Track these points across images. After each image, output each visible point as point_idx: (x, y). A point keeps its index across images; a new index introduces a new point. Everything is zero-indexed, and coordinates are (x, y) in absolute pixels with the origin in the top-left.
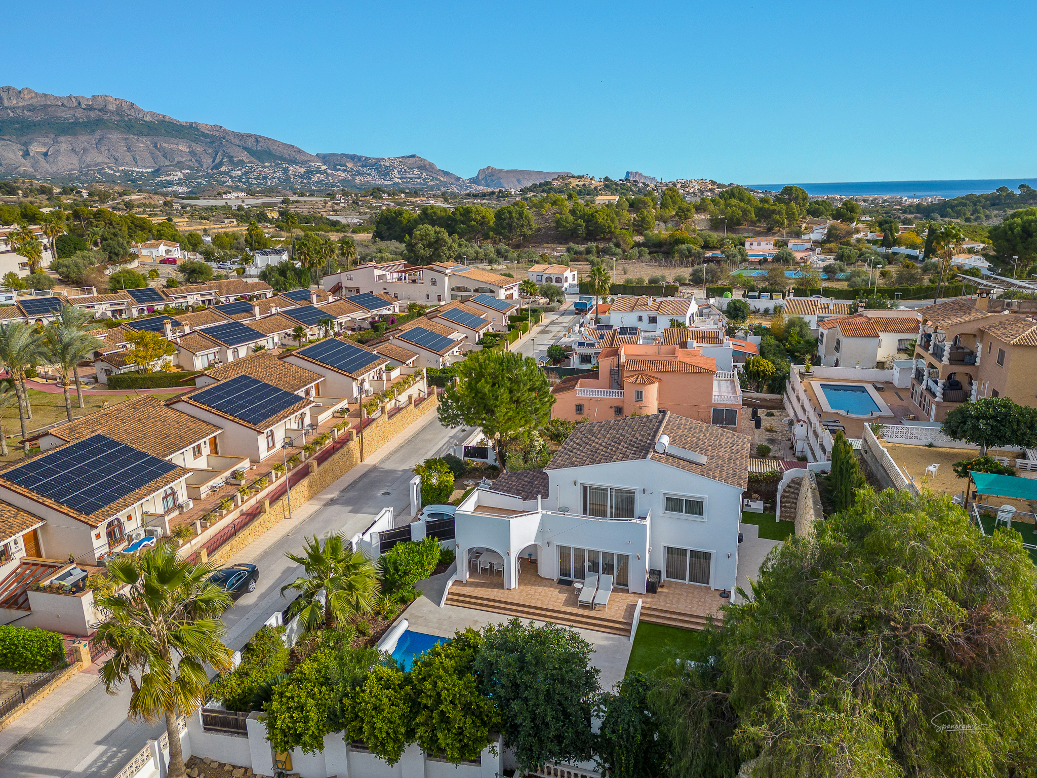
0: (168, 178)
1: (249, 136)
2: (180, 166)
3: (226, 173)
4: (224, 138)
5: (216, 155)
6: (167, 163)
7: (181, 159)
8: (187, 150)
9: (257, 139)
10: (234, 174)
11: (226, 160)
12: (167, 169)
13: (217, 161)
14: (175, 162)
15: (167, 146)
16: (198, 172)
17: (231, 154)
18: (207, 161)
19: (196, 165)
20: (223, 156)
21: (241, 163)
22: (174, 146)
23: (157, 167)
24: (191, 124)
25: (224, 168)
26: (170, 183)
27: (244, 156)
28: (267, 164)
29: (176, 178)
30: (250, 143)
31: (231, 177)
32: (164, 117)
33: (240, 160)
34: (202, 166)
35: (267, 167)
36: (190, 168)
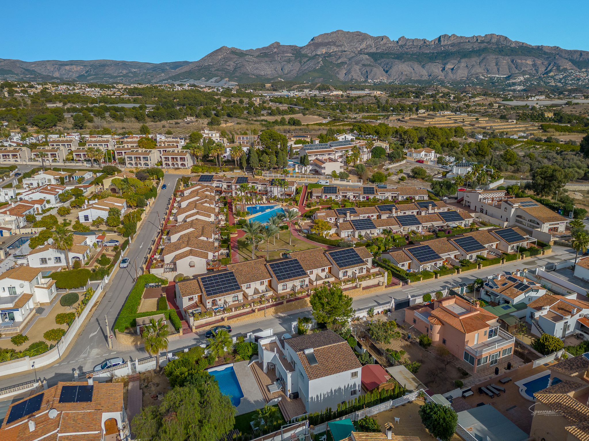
1: (576, 52)
3: (552, 77)
5: (549, 66)
9: (581, 53)
10: (557, 77)
14: (522, 71)
16: (534, 76)
17: (560, 65)
18: (542, 69)
19: (535, 72)
20: (554, 66)
22: (524, 61)
23: (510, 74)
25: (552, 74)
27: (568, 65)
28: (584, 70)
30: (576, 57)
33: (564, 68)
34: (538, 73)
36: (530, 74)
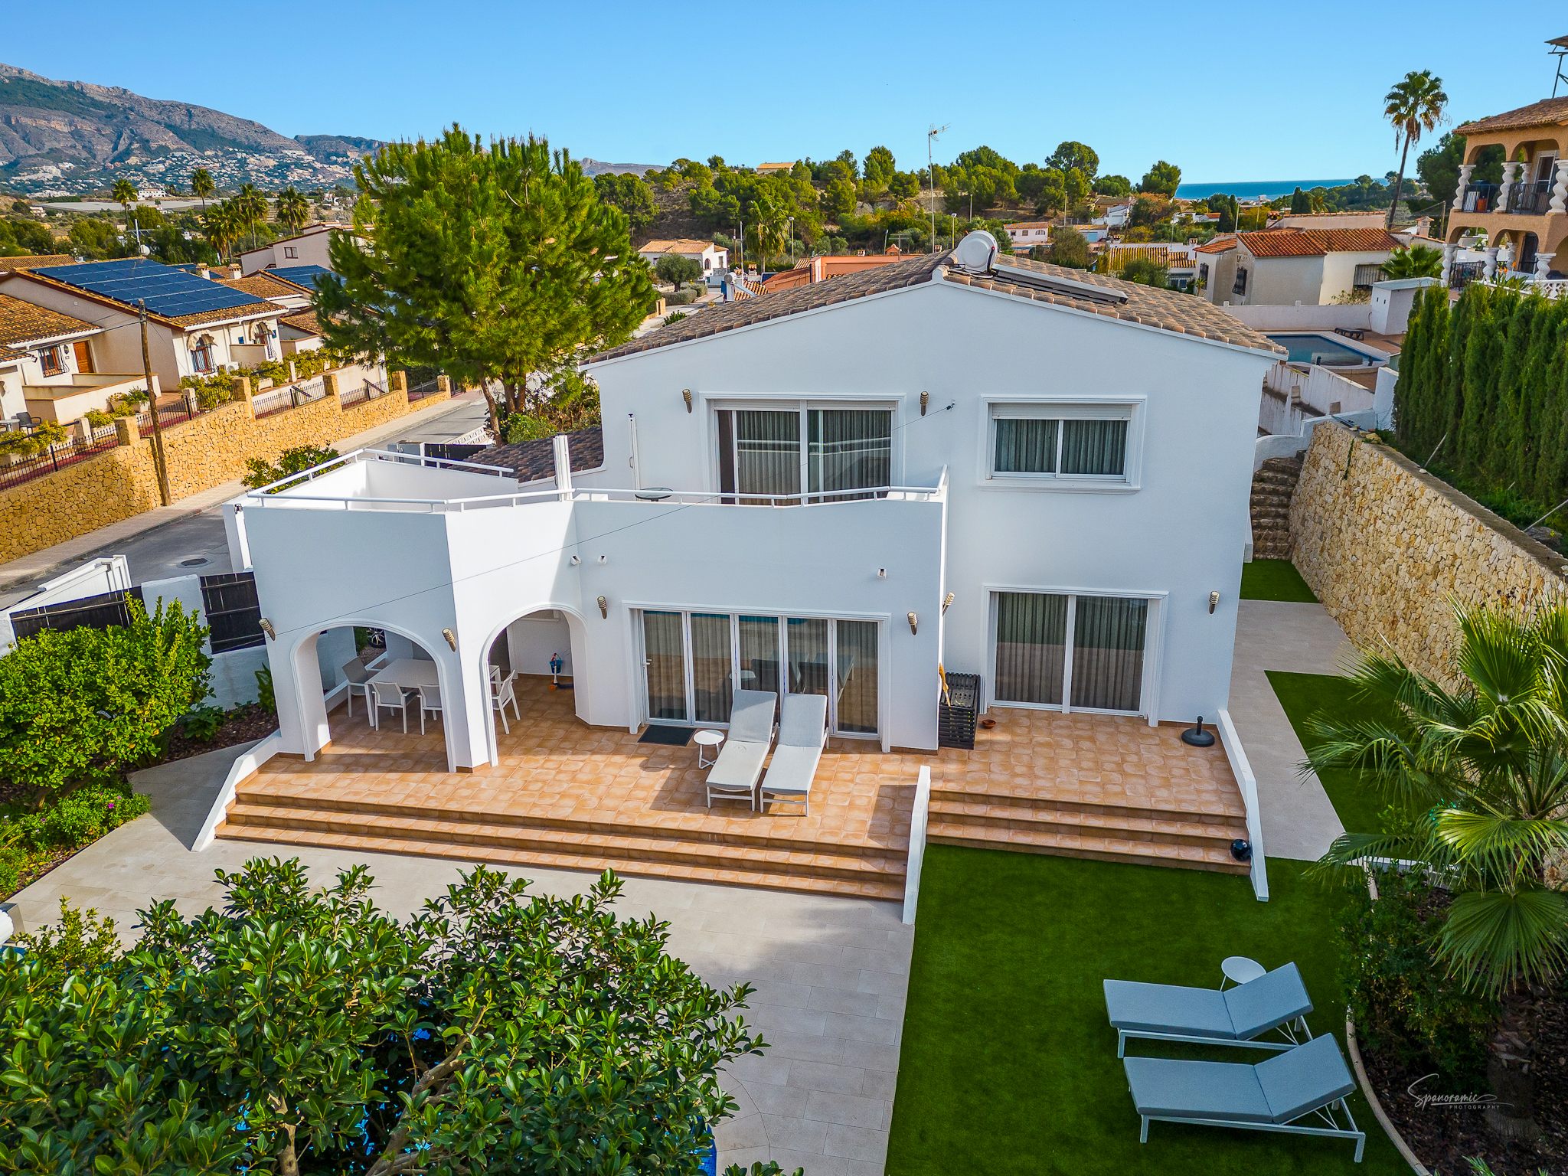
0: (34, 177)
1: (175, 106)
2: (55, 156)
3: (138, 168)
4: (132, 110)
5: (119, 137)
6: (32, 151)
7: (56, 145)
8: (66, 129)
9: (189, 111)
10: (150, 169)
11: (136, 145)
12: (31, 161)
13: (121, 147)
14: (46, 149)
15: (29, 121)
16: (88, 165)
17: (146, 136)
18: (104, 148)
19: (84, 154)
20: (132, 140)
21: (164, 151)
22: (43, 122)
23: (13, 158)
24: (71, 86)
25: (133, 160)
26: (39, 185)
27: (169, 139)
28: (208, 153)
29: (50, 177)
30: (178, 118)
31: (146, 174)
32: (20, 71)
33: (161, 146)
34: (94, 157)
35: (209, 157)
36: (73, 159)
